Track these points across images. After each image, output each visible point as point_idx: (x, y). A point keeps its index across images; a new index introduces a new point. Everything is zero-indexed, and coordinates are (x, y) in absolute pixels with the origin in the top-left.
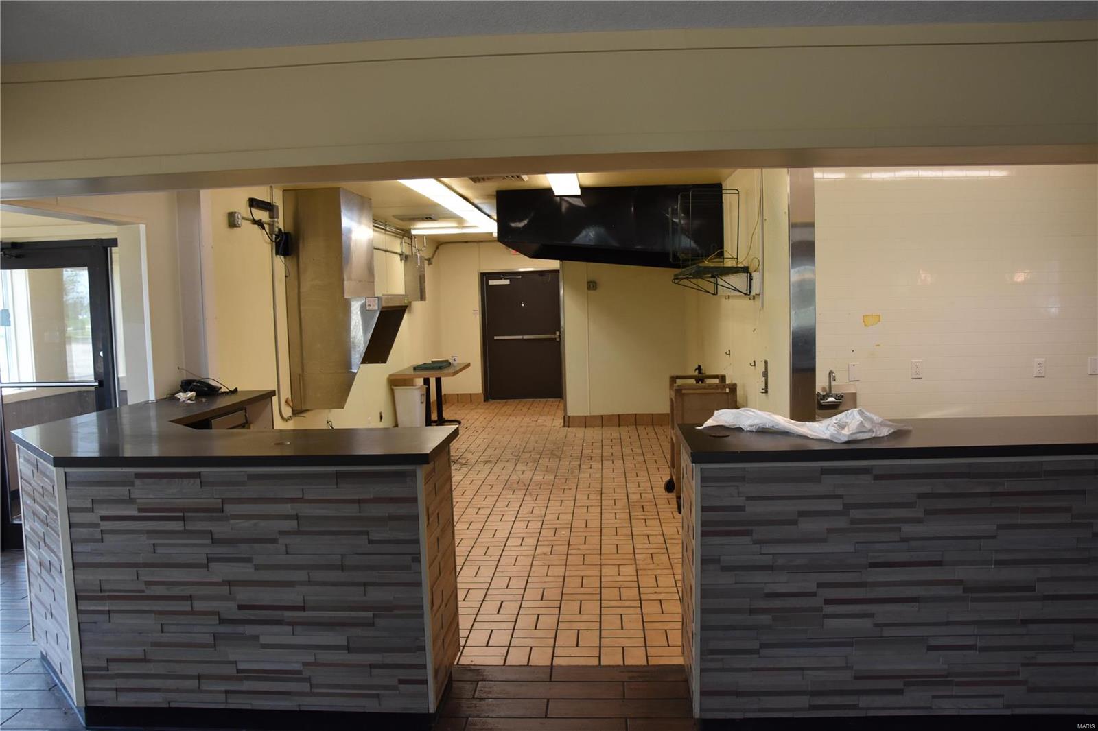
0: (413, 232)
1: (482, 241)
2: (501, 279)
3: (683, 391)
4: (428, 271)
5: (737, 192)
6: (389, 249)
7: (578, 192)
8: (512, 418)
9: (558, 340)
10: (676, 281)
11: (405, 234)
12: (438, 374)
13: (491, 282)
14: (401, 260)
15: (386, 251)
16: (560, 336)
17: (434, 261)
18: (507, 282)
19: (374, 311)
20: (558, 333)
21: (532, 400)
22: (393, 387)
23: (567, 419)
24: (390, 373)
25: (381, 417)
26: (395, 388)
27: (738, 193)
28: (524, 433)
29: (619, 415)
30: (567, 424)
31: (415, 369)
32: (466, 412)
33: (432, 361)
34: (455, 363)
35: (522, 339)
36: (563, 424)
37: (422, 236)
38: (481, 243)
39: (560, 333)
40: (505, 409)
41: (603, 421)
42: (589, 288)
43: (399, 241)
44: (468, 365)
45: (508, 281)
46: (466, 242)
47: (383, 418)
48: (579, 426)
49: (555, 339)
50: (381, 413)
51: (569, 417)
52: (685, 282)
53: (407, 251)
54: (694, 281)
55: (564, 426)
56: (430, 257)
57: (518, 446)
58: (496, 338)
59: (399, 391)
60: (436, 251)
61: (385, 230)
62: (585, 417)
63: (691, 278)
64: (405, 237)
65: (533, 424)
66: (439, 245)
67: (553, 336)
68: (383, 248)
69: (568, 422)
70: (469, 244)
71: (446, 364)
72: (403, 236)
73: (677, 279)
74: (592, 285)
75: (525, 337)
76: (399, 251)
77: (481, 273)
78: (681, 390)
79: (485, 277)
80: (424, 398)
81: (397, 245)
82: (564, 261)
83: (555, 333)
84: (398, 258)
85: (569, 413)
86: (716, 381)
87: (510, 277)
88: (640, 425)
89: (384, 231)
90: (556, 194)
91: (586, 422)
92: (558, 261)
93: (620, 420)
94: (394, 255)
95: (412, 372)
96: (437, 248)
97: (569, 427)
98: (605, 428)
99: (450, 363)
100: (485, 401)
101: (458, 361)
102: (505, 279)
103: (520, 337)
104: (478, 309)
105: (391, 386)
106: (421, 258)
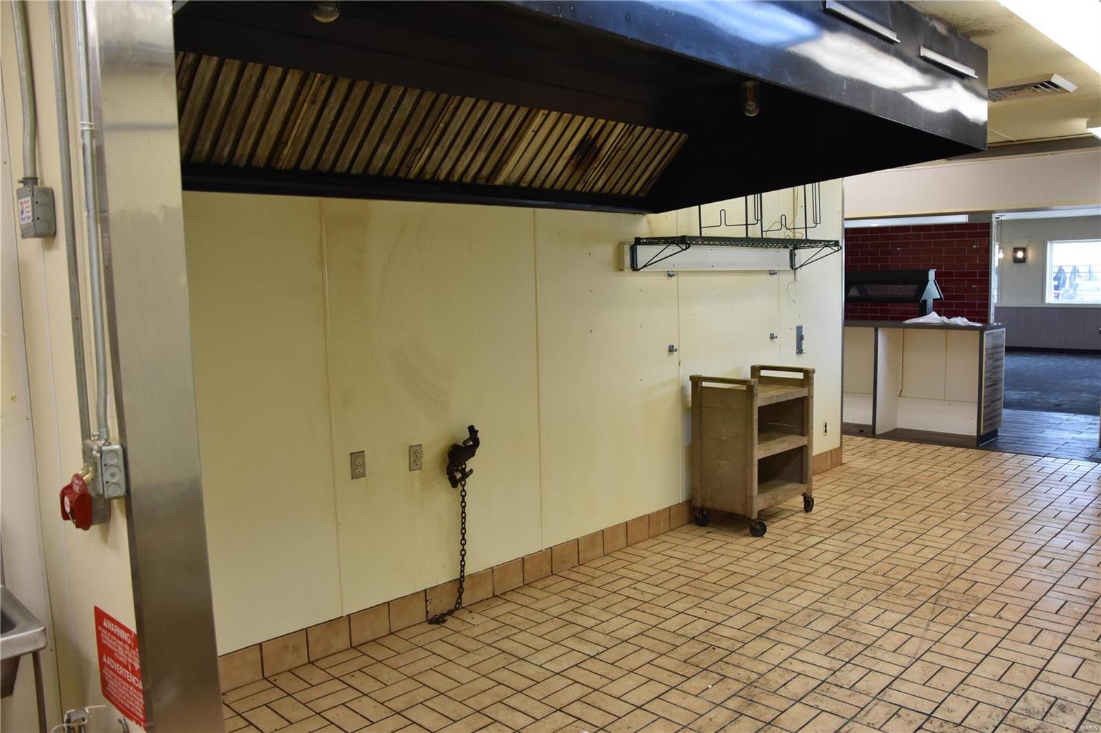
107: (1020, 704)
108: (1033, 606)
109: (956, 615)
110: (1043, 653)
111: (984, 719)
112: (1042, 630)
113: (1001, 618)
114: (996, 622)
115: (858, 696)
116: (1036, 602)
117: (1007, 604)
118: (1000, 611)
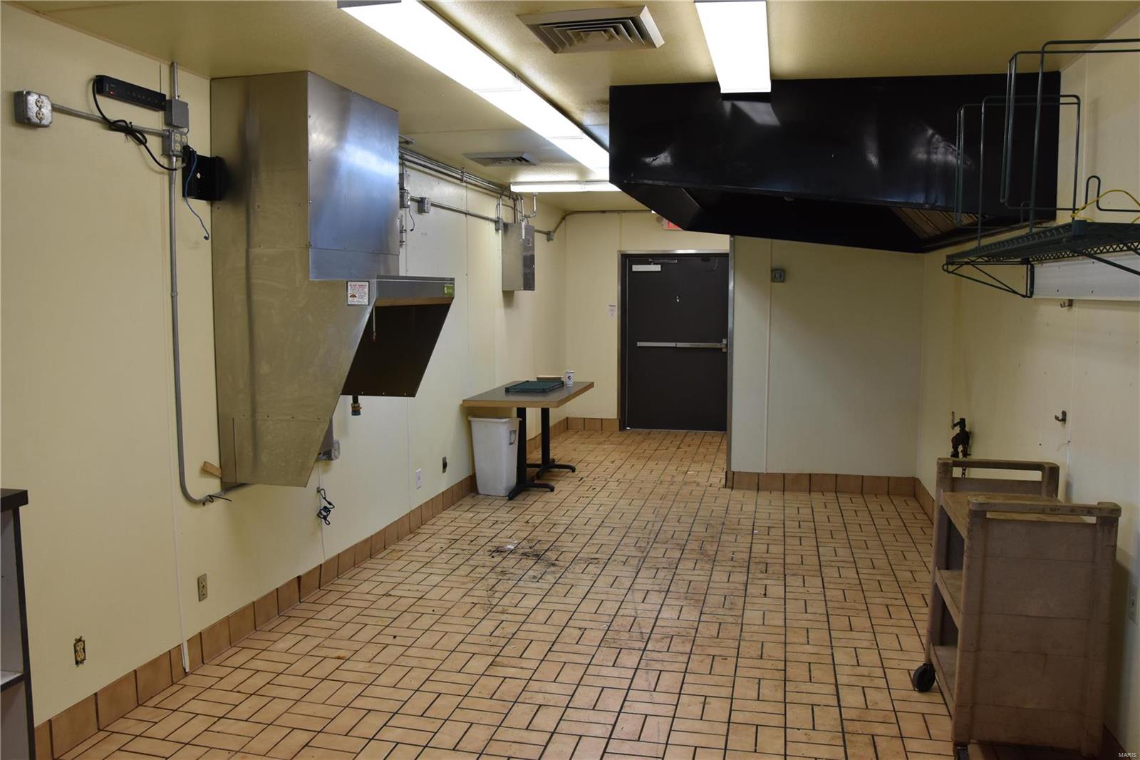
0: (514, 189)
1: (624, 211)
2: (649, 264)
3: (989, 515)
4: (541, 249)
5: (1075, 100)
6: (471, 211)
7: (766, 87)
8: (651, 464)
9: (724, 350)
10: (951, 268)
11: (501, 190)
12: (545, 400)
13: (636, 268)
14: (497, 230)
15: (466, 214)
16: (727, 345)
17: (555, 236)
18: (657, 268)
19: (362, 307)
20: (724, 341)
21: (686, 431)
22: (470, 418)
23: (730, 476)
24: (465, 398)
25: (445, 465)
26: (472, 419)
27: (1079, 104)
28: (663, 497)
29: (810, 475)
30: (729, 484)
31: (508, 390)
32: (591, 447)
33: (538, 378)
34: (570, 383)
35: (675, 348)
36: (723, 481)
37: (530, 196)
38: (624, 214)
39: (727, 341)
40: (645, 445)
41: (784, 483)
42: (773, 280)
43: (493, 202)
44: (591, 385)
45: (660, 266)
46: (603, 212)
47: (447, 469)
48: (749, 489)
49: (721, 349)
50: (444, 460)
51: (734, 473)
52: (966, 270)
53: (506, 215)
54: (986, 268)
55: (725, 486)
56: (551, 230)
57: (649, 526)
58: (639, 344)
59: (479, 425)
60: (561, 222)
61: (461, 180)
62: (758, 474)
63: (981, 263)
64: (503, 197)
65: (679, 478)
66: (567, 215)
67: (718, 345)
68: (464, 209)
69: (733, 480)
70: (606, 214)
71: (557, 384)
72: (502, 194)
73: (952, 264)
74: (779, 275)
75: (680, 345)
76: (493, 216)
77: (622, 255)
78: (984, 513)
79: (627, 260)
80: (516, 438)
81: (490, 207)
82: (736, 237)
83: (722, 341)
84: (492, 226)
85: (734, 468)
86: (1036, 476)
87: (661, 261)
88: (843, 492)
89: (458, 182)
90: (723, 91)
91: (759, 482)
92: (728, 236)
93: (812, 483)
94: (483, 221)
95: (502, 397)
96: (564, 218)
97: (732, 488)
98: (788, 496)
99: (563, 383)
100: (620, 430)
101: (575, 378)
102: (655, 264)
103: (673, 345)
104: (616, 304)
105: (467, 417)
106: (527, 228)
107: (558, 576)
108: (553, 645)
109: (618, 625)
110: (545, 606)
111: (577, 567)
112: (545, 623)
113: (580, 629)
114: (583, 625)
115: (650, 565)
116: (549, 650)
117: (577, 644)
118: (582, 636)
